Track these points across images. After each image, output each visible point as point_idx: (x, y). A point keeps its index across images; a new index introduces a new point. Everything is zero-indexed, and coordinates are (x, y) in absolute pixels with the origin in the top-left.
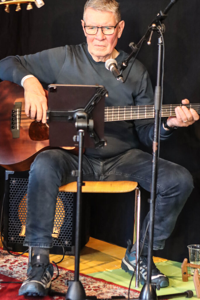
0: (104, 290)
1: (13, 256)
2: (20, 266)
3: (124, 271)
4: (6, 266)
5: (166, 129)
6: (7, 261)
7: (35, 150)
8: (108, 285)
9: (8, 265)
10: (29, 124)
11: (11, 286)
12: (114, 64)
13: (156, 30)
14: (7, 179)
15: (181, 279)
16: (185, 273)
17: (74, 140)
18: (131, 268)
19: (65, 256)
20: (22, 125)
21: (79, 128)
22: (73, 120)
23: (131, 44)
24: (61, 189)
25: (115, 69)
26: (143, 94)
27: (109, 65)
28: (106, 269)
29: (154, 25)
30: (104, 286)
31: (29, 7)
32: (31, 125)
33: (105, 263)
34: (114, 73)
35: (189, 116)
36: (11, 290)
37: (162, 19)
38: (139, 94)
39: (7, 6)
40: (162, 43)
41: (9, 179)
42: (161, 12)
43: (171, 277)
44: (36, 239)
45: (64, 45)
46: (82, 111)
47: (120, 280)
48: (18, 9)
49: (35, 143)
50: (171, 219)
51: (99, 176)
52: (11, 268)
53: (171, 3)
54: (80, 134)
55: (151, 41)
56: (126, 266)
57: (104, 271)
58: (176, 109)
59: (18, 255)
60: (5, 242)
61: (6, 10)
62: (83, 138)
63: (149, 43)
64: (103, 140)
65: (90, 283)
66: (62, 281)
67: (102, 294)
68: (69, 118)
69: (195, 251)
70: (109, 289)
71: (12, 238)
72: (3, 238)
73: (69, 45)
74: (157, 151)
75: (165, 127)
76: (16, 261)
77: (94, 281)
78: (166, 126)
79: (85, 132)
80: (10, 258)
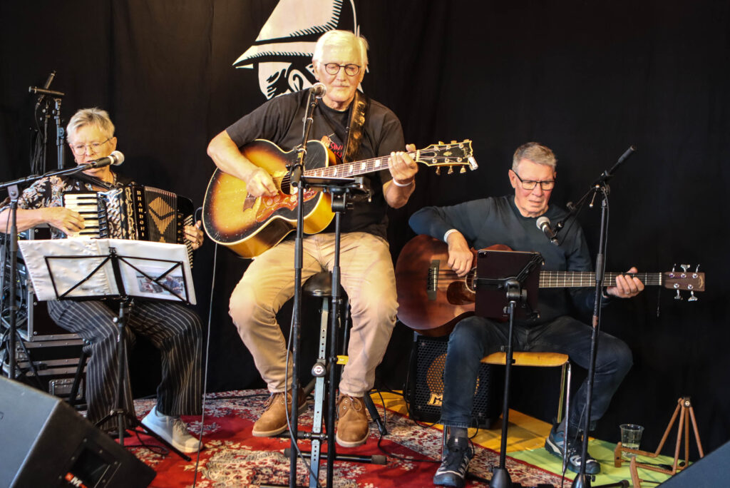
0: (528, 475)
1: (420, 428)
2: (430, 441)
3: (547, 452)
4: (414, 439)
5: (605, 297)
6: (415, 433)
7: (454, 316)
8: (531, 469)
9: (417, 438)
10: (447, 286)
11: (423, 465)
12: (547, 223)
13: (599, 191)
14: (415, 340)
15: (613, 463)
16: (618, 458)
17: (505, 312)
18: (556, 450)
19: (479, 430)
20: (439, 286)
21: (511, 299)
22: (504, 290)
23: (569, 204)
24: (483, 361)
25: (548, 229)
26: (577, 254)
27: (541, 223)
28: (527, 448)
29: (597, 186)
30: (527, 470)
31: (463, 170)
32: (449, 287)
33: (524, 441)
34: (546, 233)
35: (633, 287)
36: (424, 471)
37: (606, 180)
38: (572, 254)
39: (438, 168)
40: (606, 206)
41: (418, 341)
42: (606, 172)
43: (602, 461)
44: (453, 418)
45: (487, 197)
46: (514, 280)
47: (543, 463)
48: (450, 171)
49: (454, 308)
50: (605, 398)
51: (524, 345)
52: (421, 443)
53: (617, 163)
54: (512, 306)
55: (593, 204)
56: (551, 447)
57: (525, 451)
58: (617, 278)
59: (427, 426)
60: (411, 411)
61: (437, 172)
62: (515, 309)
63: (591, 205)
64: (536, 312)
65: (511, 466)
66: (478, 461)
67: (526, 480)
68: (500, 287)
69: (628, 432)
70: (533, 474)
71: (420, 407)
72: (409, 405)
73: (492, 196)
74: (597, 327)
75: (604, 295)
76: (425, 434)
77: (515, 463)
78: (606, 294)
79: (517, 303)
80: (417, 430)
